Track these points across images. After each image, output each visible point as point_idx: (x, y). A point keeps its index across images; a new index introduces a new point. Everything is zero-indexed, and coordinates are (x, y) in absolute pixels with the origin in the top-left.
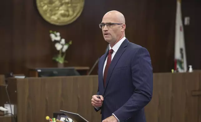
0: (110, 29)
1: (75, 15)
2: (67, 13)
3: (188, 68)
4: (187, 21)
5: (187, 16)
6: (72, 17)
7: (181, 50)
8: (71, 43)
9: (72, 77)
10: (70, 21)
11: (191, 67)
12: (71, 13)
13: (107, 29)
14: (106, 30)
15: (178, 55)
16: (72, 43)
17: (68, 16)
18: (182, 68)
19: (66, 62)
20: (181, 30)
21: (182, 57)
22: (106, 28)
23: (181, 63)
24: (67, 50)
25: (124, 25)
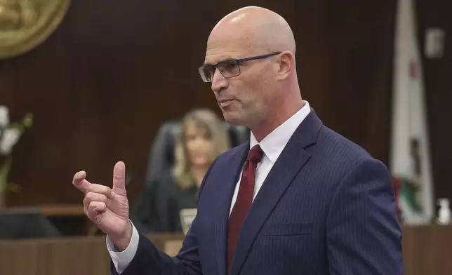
0: (235, 82)
1: (43, 21)
2: (13, 15)
3: (437, 209)
4: (434, 41)
5: (434, 25)
6: (34, 29)
7: (414, 144)
8: (28, 121)
9: (33, 243)
10: (27, 42)
11: (444, 204)
12: (28, 14)
13: (223, 84)
14: (223, 88)
15: (402, 164)
16: (35, 120)
17: (18, 25)
18: (417, 208)
19: (15, 188)
20: (412, 74)
21: (417, 169)
22: (219, 80)
23: (412, 189)
24: (16, 148)
25: (288, 55)
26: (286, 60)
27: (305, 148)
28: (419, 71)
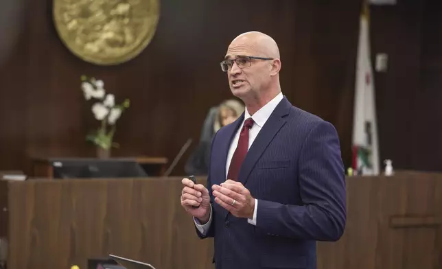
1: (138, 42)
2: (120, 38)
3: (382, 167)
4: (381, 61)
5: (382, 51)
6: (132, 47)
7: (368, 125)
8: (127, 104)
9: (131, 180)
10: (126, 55)
11: (389, 164)
12: (129, 38)
13: (238, 71)
14: (237, 74)
15: (359, 138)
16: (131, 103)
17: (123, 44)
18: (369, 165)
19: (117, 146)
20: (367, 81)
22: (235, 69)
23: (366, 154)
24: (118, 121)
25: (278, 61)
26: (276, 64)
27: (283, 117)
28: (371, 80)
